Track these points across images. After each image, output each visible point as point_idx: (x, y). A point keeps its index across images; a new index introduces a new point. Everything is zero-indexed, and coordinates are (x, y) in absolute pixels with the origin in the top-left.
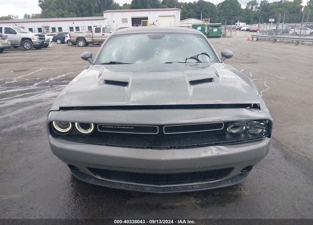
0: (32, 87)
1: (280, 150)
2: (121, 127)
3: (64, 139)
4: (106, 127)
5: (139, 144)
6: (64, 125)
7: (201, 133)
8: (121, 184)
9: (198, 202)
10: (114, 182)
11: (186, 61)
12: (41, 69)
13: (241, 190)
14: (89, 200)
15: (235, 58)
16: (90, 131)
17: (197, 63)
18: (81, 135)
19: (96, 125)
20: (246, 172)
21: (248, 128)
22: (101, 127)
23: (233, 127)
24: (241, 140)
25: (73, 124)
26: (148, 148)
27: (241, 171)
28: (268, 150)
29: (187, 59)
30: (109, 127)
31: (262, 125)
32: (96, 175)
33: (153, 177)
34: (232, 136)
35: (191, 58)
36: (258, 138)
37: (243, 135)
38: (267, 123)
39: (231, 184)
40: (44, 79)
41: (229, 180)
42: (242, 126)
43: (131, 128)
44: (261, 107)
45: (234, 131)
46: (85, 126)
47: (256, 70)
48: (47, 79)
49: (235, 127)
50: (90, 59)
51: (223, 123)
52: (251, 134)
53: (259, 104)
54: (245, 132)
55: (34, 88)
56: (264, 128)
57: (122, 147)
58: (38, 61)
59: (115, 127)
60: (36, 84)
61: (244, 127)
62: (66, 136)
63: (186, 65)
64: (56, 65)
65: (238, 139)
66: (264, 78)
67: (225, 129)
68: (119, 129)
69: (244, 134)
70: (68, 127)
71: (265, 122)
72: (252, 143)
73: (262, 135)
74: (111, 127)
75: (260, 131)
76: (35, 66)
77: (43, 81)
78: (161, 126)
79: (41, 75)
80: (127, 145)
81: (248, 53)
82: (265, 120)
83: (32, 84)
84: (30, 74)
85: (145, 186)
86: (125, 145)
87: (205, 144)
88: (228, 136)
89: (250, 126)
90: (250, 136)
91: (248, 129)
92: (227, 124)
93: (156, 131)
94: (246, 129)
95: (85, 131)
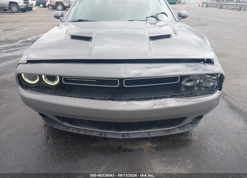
0: (16, 44)
1: (225, 100)
2: (84, 80)
3: (32, 91)
4: (70, 79)
5: (100, 96)
6: (32, 77)
7: (159, 86)
8: (86, 130)
9: (153, 146)
10: (79, 129)
11: (147, 19)
12: (25, 29)
13: (191, 135)
14: (58, 143)
15: (188, 21)
16: (56, 83)
17: (156, 21)
18: (48, 87)
19: (61, 77)
20: (197, 120)
21: (201, 81)
22: (65, 79)
23: (187, 81)
24: (195, 93)
25: (40, 76)
26: (109, 99)
27: (193, 120)
28: (218, 102)
29: (147, 18)
30: (73, 79)
31: (214, 79)
32: (63, 122)
33: (114, 125)
34: (186, 88)
35: (151, 17)
36: (210, 91)
37: (196, 88)
38: (219, 77)
39: (183, 131)
40: (27, 37)
41: (181, 128)
42: (196, 80)
43: (93, 81)
44: (214, 62)
45: (189, 84)
46: (52, 78)
47: (206, 31)
48: (30, 37)
49: (189, 81)
50: (61, 18)
51: (178, 77)
52: (204, 87)
53: (212, 59)
54: (199, 85)
55: (18, 45)
56: (216, 82)
57: (86, 98)
58: (23, 22)
59: (79, 80)
60: (20, 41)
61: (198, 80)
62: (35, 87)
63: (146, 23)
64: (38, 26)
65: (192, 92)
66: (212, 38)
67: (180, 83)
68: (82, 81)
69: (198, 87)
70: (36, 79)
71: (217, 76)
72: (205, 96)
73: (214, 89)
74: (75, 79)
75: (212, 84)
76: (20, 26)
77: (26, 39)
78: (121, 80)
79: (24, 34)
80: (90, 97)
81: (199, 17)
82: (217, 74)
83: (17, 41)
84: (16, 33)
85: (107, 132)
86: (88, 96)
87: (161, 96)
88: (183, 89)
89: (203, 80)
90: (202, 89)
91: (201, 83)
92: (183, 77)
93: (117, 84)
94: (199, 82)
95: (52, 82)
